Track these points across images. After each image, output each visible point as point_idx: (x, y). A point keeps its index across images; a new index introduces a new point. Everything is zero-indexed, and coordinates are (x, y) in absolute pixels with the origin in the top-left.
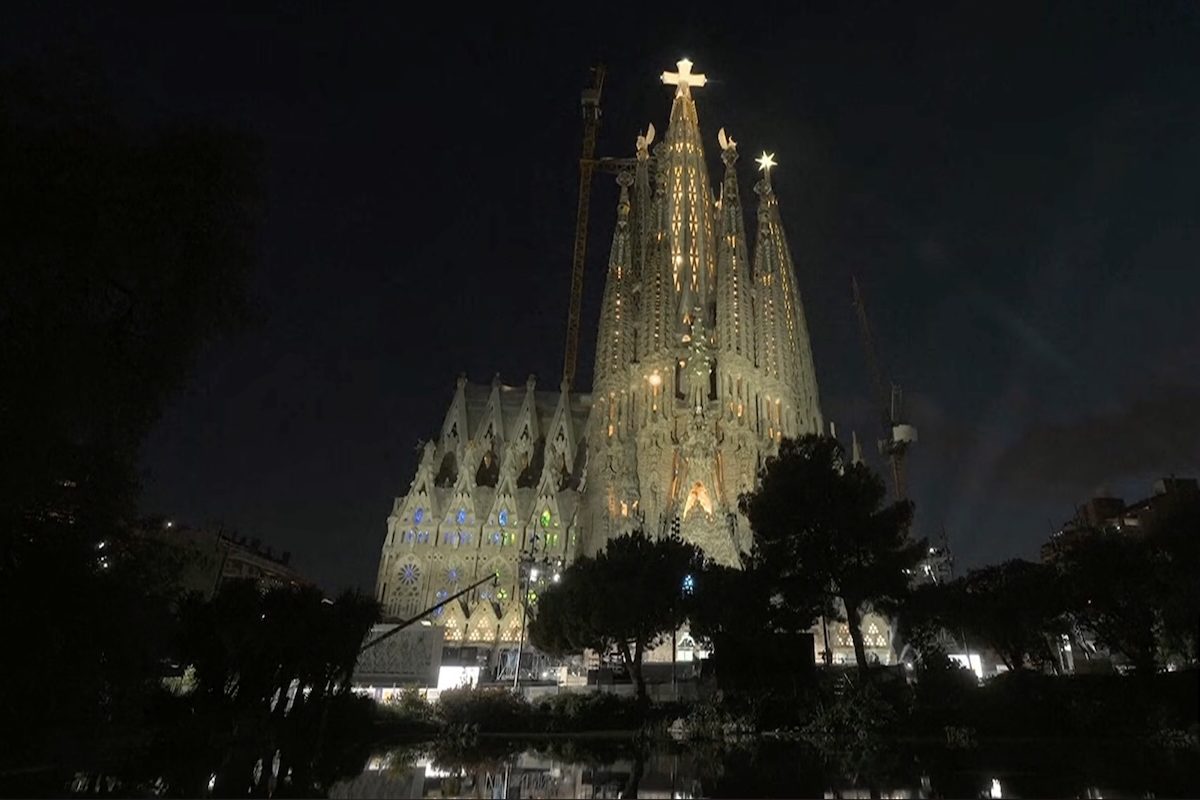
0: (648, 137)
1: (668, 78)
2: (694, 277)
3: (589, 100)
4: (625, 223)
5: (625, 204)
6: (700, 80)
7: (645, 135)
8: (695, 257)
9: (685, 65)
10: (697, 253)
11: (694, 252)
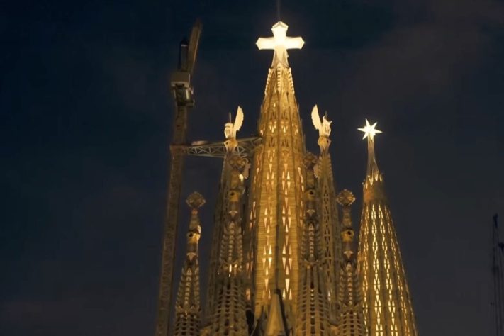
0: (236, 123)
1: (263, 44)
2: (287, 281)
3: (180, 83)
4: (194, 254)
5: (196, 231)
6: (298, 43)
7: (233, 121)
8: (287, 256)
9: (280, 29)
10: (290, 253)
11: (287, 251)
